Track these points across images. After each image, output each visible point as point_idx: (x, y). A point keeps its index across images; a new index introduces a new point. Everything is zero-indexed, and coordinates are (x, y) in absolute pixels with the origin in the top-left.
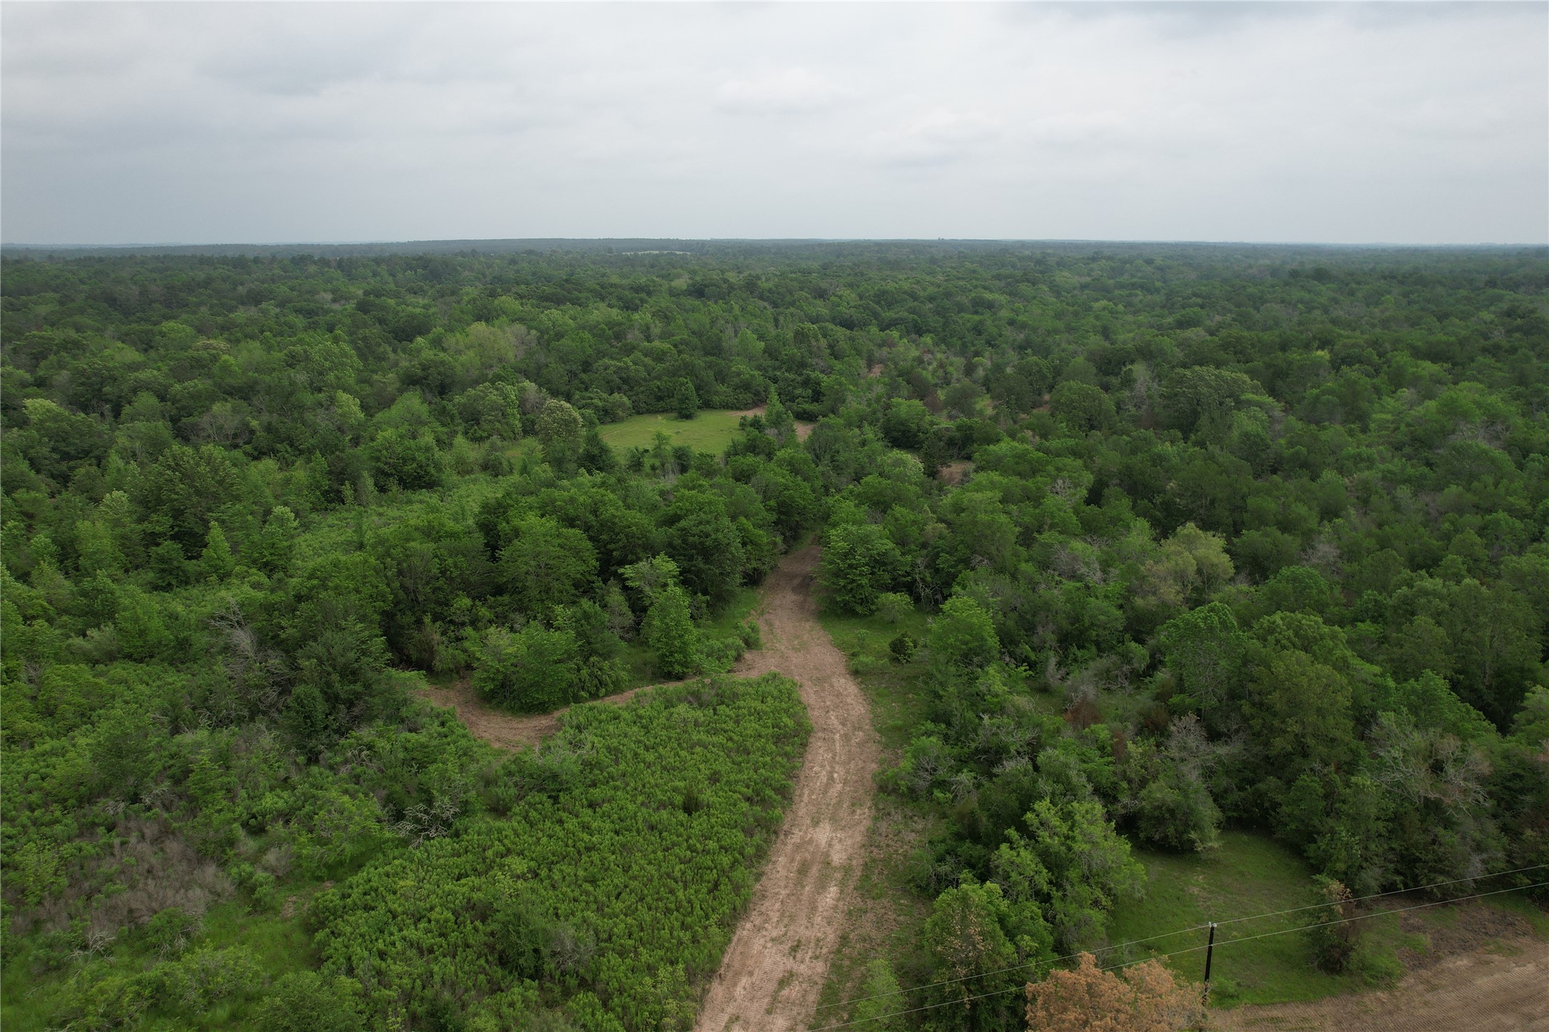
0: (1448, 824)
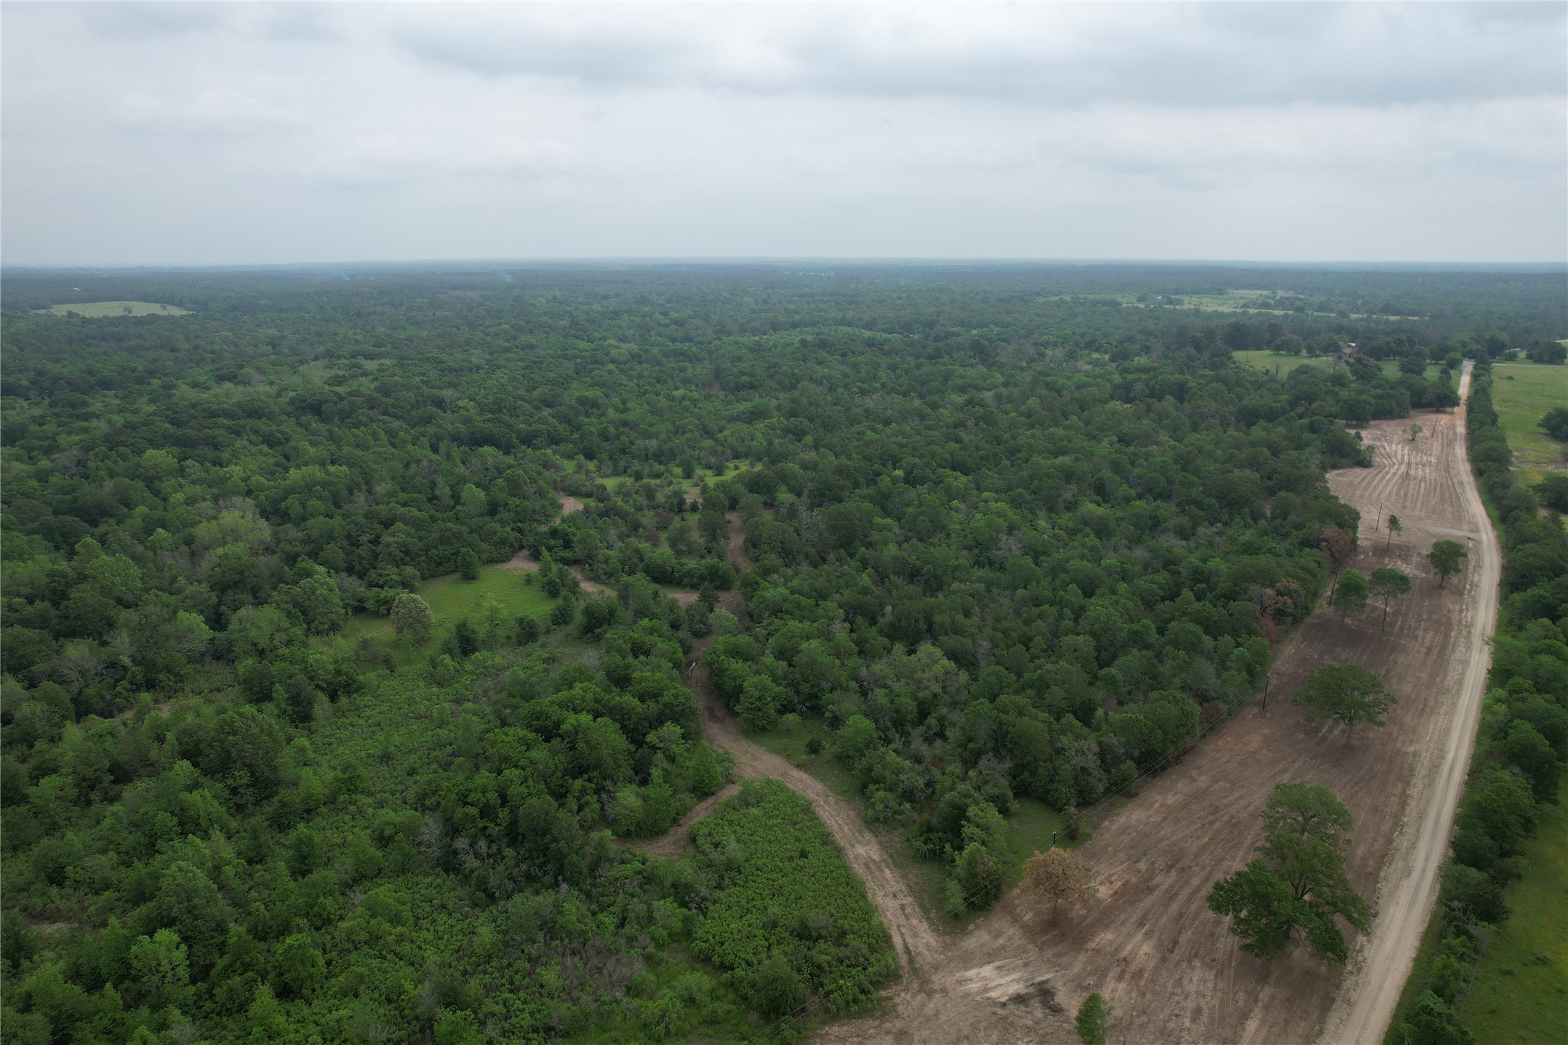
0: (1090, 774)
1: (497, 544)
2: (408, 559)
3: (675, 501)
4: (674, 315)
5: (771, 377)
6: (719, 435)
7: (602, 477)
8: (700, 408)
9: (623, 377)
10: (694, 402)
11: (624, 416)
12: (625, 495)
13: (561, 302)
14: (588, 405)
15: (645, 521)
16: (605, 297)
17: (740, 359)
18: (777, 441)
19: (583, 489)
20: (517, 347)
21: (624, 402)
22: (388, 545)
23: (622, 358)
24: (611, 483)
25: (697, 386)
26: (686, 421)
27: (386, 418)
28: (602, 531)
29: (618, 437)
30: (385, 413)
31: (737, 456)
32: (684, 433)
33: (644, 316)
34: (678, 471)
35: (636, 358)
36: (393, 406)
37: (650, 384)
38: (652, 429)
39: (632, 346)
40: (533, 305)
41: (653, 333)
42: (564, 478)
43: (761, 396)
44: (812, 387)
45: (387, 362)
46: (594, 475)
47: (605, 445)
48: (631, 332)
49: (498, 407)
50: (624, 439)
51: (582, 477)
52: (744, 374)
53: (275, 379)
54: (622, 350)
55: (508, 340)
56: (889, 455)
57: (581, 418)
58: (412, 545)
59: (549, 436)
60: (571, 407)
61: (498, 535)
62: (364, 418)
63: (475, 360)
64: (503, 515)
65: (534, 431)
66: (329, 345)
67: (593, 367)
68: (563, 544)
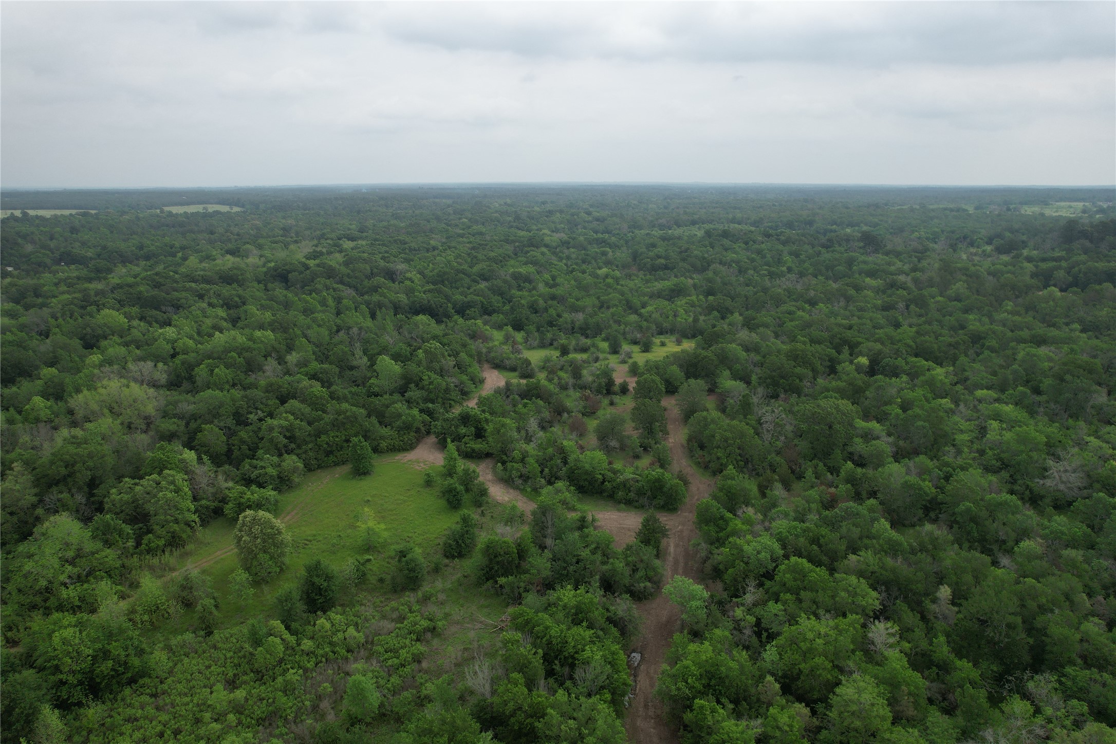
1: (399, 429)
2: (293, 446)
3: (603, 381)
4: (596, 214)
5: (684, 260)
6: (643, 311)
7: (529, 349)
8: (622, 285)
9: (553, 258)
10: (617, 280)
11: (553, 290)
12: (550, 373)
13: (509, 205)
14: (522, 280)
15: (569, 403)
17: (654, 246)
18: (702, 318)
19: (507, 362)
20: (469, 234)
21: (554, 278)
23: (554, 244)
24: (535, 356)
25: (617, 266)
26: (610, 296)
27: (340, 286)
28: (521, 418)
29: (546, 310)
30: (341, 282)
31: (661, 333)
32: (608, 308)
33: (573, 215)
34: (605, 345)
35: (565, 244)
36: (348, 276)
37: (576, 264)
38: (579, 303)
39: (563, 235)
41: (579, 227)
42: (490, 350)
43: (676, 276)
44: (723, 269)
45: (362, 242)
46: (520, 347)
47: (533, 317)
48: (562, 225)
49: (440, 279)
50: (552, 312)
51: (507, 348)
52: (659, 257)
53: (267, 253)
54: (554, 238)
55: (463, 229)
56: (840, 339)
57: (513, 291)
58: (300, 429)
59: (482, 307)
60: (505, 281)
61: (404, 417)
62: (319, 286)
63: (432, 242)
64: (414, 393)
65: (469, 302)
66: (325, 231)
67: (529, 249)
68: (474, 433)
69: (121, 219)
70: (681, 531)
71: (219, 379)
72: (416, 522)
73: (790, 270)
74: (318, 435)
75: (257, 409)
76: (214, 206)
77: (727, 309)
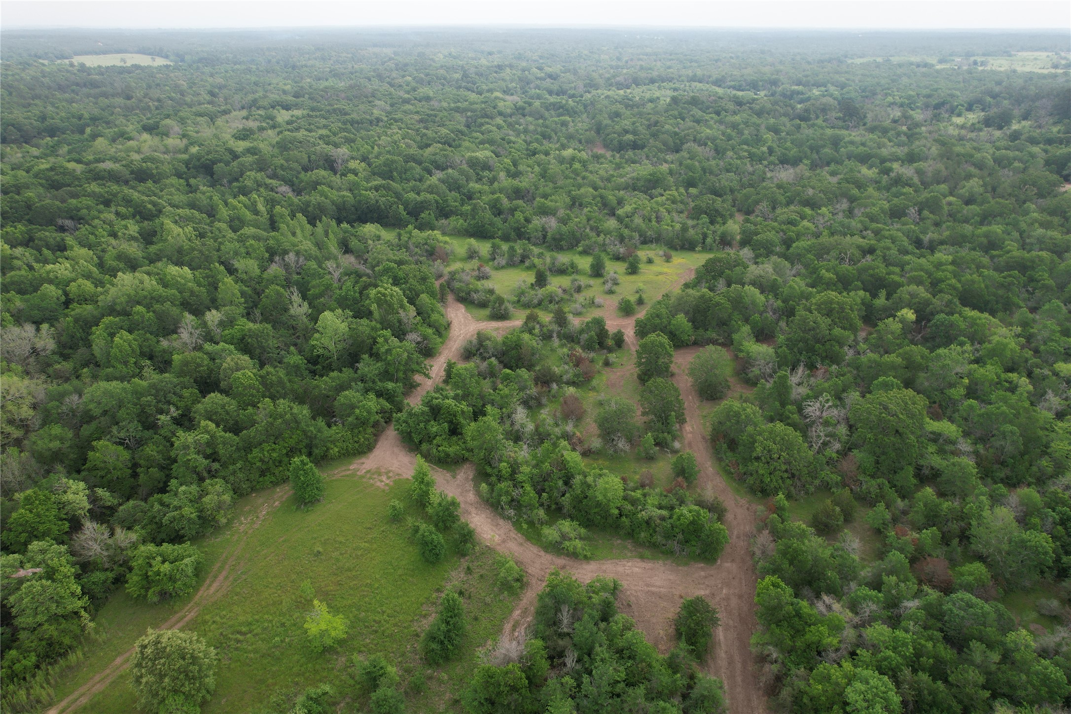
1: (353, 427)
2: (216, 466)
3: (594, 330)
4: (549, 70)
5: (654, 135)
6: (621, 211)
7: (497, 271)
8: (592, 173)
9: (511, 132)
10: (584, 163)
11: (516, 182)
13: (455, 58)
14: (479, 167)
15: (556, 366)
16: (490, 54)
17: (617, 115)
19: (475, 293)
20: (416, 99)
21: (515, 164)
22: (186, 447)
23: (509, 111)
24: (506, 283)
25: (580, 141)
26: (581, 190)
27: (274, 182)
28: (503, 402)
29: (512, 212)
30: (274, 176)
31: (645, 243)
32: (581, 207)
33: (523, 70)
34: (585, 264)
35: (520, 111)
37: (537, 141)
38: (548, 202)
39: (515, 98)
40: (433, 60)
41: (532, 86)
43: (648, 159)
44: (698, 149)
45: (298, 113)
46: (488, 269)
48: (514, 84)
49: (388, 170)
50: (519, 215)
52: (627, 132)
53: (191, 130)
54: (508, 102)
55: (408, 92)
56: (872, 276)
57: (471, 185)
58: (224, 444)
59: (437, 207)
60: (462, 172)
61: (357, 411)
62: (248, 183)
63: (376, 112)
64: (367, 366)
65: (422, 202)
66: (257, 95)
67: (483, 120)
68: (447, 430)
69: (23, 75)
70: (727, 599)
71: (121, 351)
72: (384, 592)
73: (771, 151)
74: (248, 448)
75: (169, 403)
76: (135, 55)
77: (717, 211)
